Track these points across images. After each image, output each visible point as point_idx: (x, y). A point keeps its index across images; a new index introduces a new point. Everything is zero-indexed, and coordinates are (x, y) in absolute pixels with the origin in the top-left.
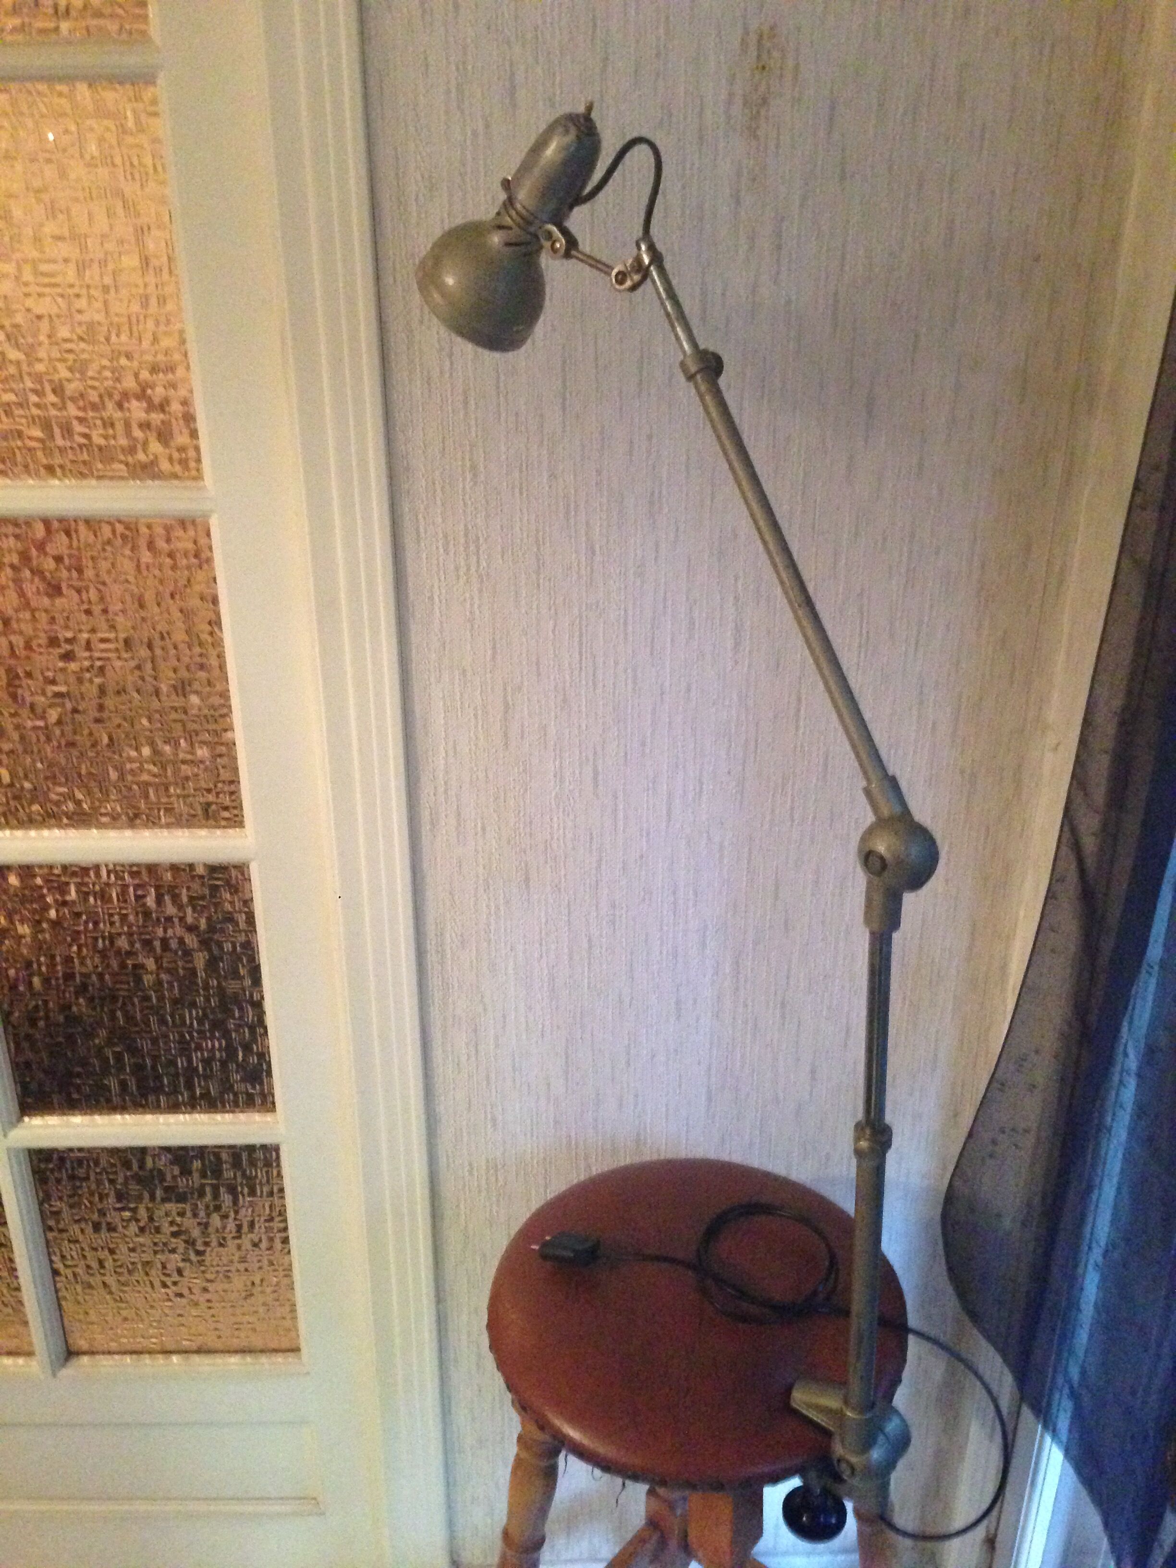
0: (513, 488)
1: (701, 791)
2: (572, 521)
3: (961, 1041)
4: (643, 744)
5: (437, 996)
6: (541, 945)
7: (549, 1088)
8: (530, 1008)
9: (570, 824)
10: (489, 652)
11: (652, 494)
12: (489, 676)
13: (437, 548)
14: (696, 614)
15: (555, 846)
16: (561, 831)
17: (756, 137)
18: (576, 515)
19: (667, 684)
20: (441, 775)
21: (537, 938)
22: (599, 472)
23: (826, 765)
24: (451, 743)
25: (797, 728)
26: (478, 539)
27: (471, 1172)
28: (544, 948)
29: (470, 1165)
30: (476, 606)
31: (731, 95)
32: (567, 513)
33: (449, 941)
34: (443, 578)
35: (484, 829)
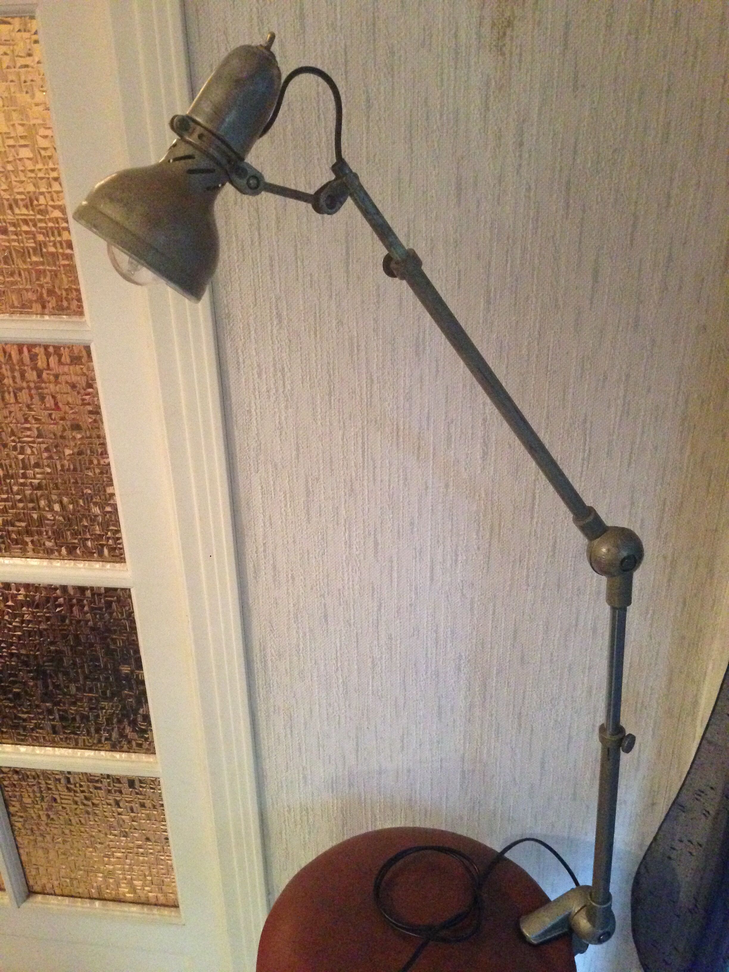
0: (309, 332)
1: (456, 560)
2: (355, 357)
3: (659, 752)
4: (412, 524)
5: (261, 692)
6: (337, 661)
7: (344, 759)
8: (330, 705)
9: (357, 579)
10: (294, 453)
11: (417, 338)
12: (294, 469)
13: (253, 375)
14: (453, 430)
15: (346, 593)
16: (351, 583)
17: (503, 54)
18: (358, 354)
19: (430, 482)
20: (260, 540)
21: (334, 656)
22: (376, 320)
23: (554, 547)
24: (267, 517)
25: (532, 518)
26: (283, 369)
27: (289, 811)
28: (339, 664)
29: (289, 806)
30: (283, 418)
31: (482, 18)
32: (352, 351)
33: (270, 655)
34: (258, 397)
35: (293, 578)
